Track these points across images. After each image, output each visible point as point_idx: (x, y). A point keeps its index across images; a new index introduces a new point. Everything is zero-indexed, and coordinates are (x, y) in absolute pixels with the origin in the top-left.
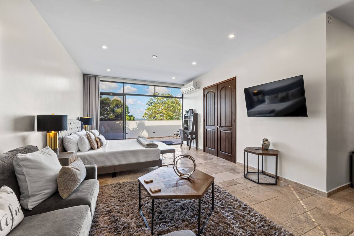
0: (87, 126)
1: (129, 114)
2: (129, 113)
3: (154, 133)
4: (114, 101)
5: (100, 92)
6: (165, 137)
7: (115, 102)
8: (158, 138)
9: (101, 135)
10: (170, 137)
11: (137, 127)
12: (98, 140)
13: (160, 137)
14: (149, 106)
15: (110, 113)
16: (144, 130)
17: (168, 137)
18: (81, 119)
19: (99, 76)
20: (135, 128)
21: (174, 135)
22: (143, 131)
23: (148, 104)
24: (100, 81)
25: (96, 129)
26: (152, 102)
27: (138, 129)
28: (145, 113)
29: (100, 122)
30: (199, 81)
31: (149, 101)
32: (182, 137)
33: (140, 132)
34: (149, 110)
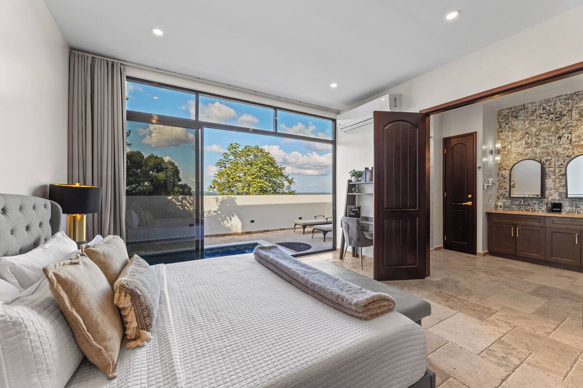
0: (78, 216)
1: (179, 183)
2: (180, 180)
3: (252, 221)
4: (151, 158)
5: (128, 112)
6: (276, 230)
7: (153, 160)
8: (261, 232)
9: (136, 256)
10: (284, 229)
11: (218, 210)
12: (125, 302)
13: (265, 231)
14: (221, 168)
15: (144, 181)
16: (233, 216)
17: (281, 230)
18: (53, 193)
19: (125, 61)
20: (214, 212)
21: (296, 224)
22: (231, 219)
23: (218, 164)
24: (129, 78)
25: (115, 233)
26: (228, 162)
27: (219, 212)
28: (214, 180)
29: (127, 198)
30: (401, 95)
31: (222, 158)
32: (355, 238)
33: (225, 219)
34: (220, 174)
